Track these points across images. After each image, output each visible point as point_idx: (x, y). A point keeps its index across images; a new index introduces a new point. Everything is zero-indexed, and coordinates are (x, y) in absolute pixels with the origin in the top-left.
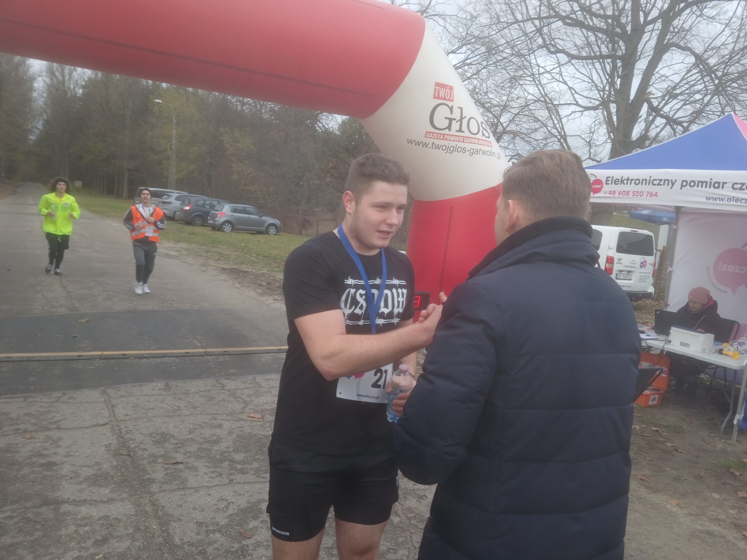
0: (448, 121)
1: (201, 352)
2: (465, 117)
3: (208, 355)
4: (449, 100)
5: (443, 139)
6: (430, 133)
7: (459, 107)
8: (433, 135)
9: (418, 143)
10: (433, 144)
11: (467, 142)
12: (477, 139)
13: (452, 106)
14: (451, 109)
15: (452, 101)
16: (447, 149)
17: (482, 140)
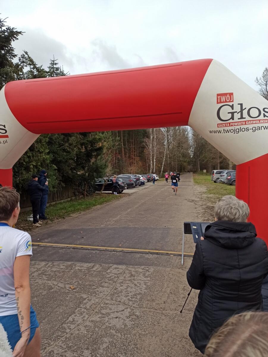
0: (230, 115)
1: (112, 250)
2: (246, 108)
4: (230, 102)
6: (220, 124)
7: (239, 104)
9: (215, 132)
11: (249, 124)
12: (258, 120)
13: (233, 105)
14: (232, 107)
15: (233, 101)
16: (235, 131)
17: (263, 120)
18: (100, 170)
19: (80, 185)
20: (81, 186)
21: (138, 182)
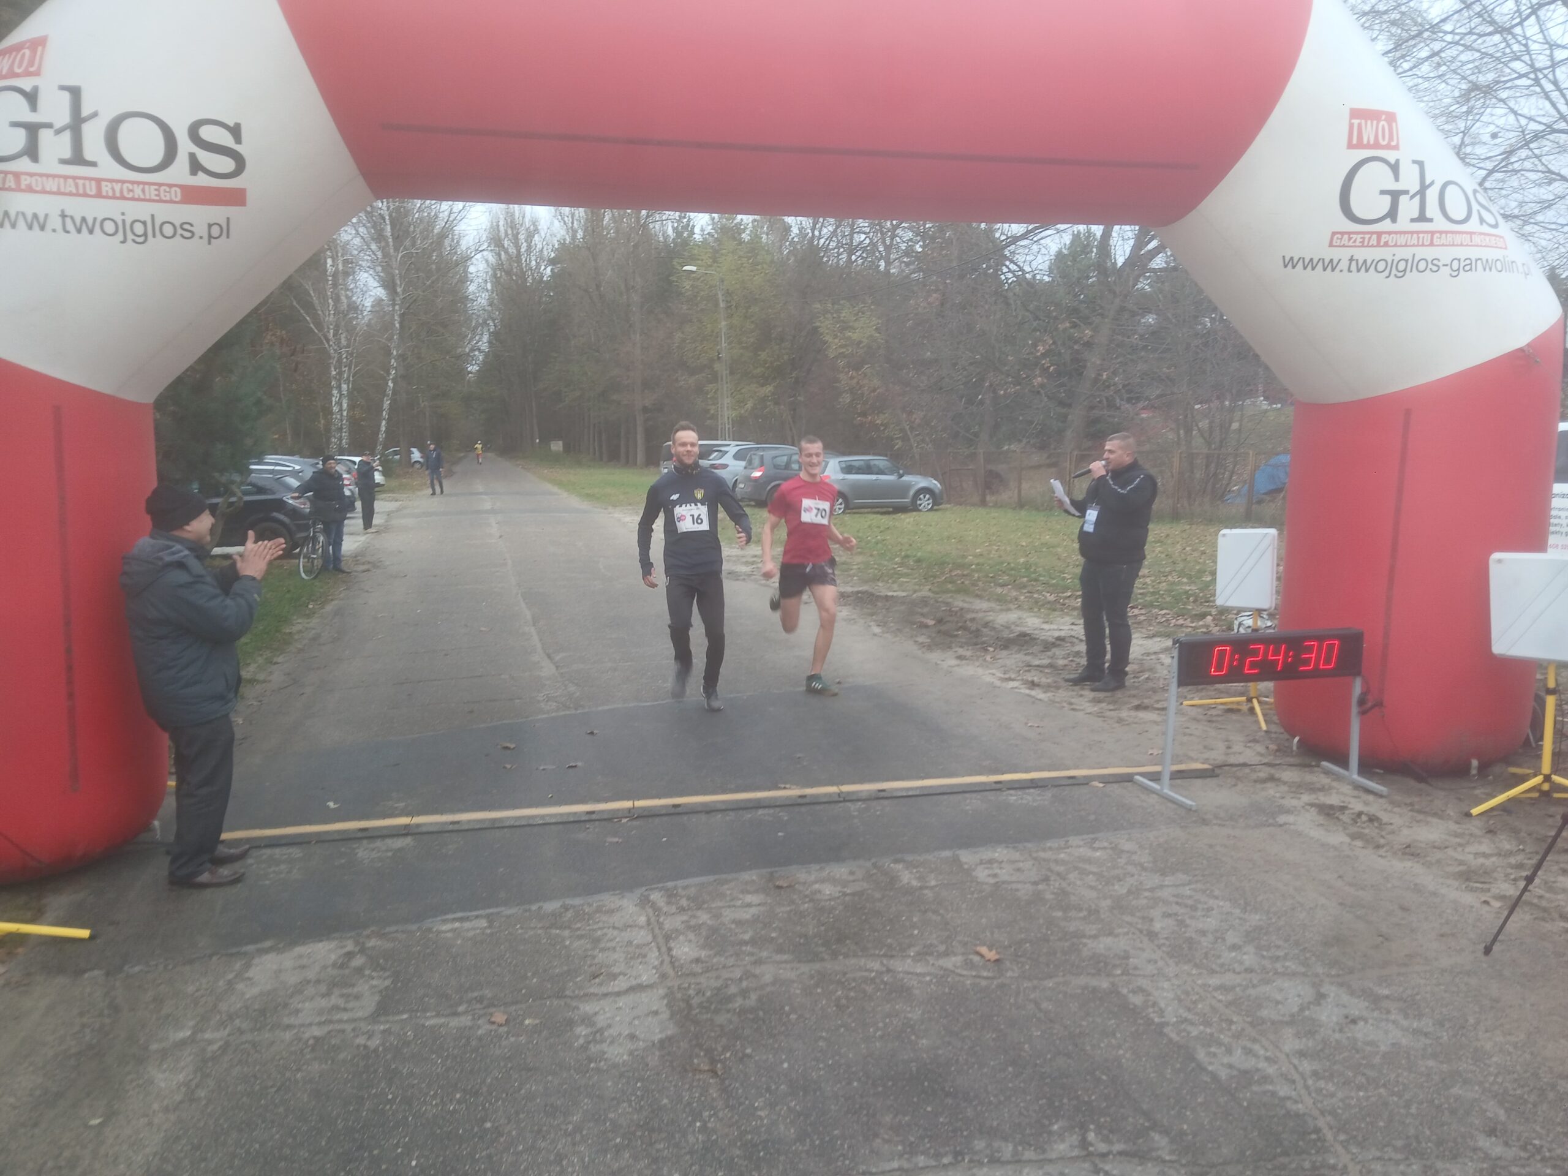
0: (1388, 199)
1: (830, 795)
2: (1432, 183)
3: (845, 801)
4: (1388, 147)
5: (1378, 245)
6: (1342, 233)
7: (1414, 162)
8: (1350, 239)
9: (1310, 264)
10: (1351, 260)
11: (1443, 245)
12: (1466, 233)
13: (1397, 161)
14: (1395, 168)
15: (1396, 148)
16: (1391, 268)
17: (1480, 233)
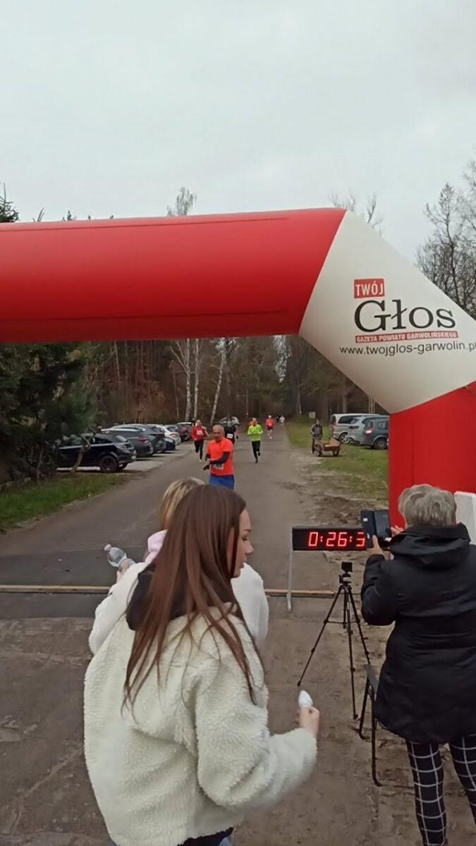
0: (379, 319)
2: (405, 310)
4: (378, 295)
6: (360, 337)
7: (394, 301)
9: (351, 351)
11: (413, 339)
12: (428, 332)
13: (383, 302)
14: (382, 305)
15: (383, 295)
16: (387, 351)
17: (437, 332)
18: (76, 415)
19: (24, 452)
20: (28, 455)
21: (160, 442)
